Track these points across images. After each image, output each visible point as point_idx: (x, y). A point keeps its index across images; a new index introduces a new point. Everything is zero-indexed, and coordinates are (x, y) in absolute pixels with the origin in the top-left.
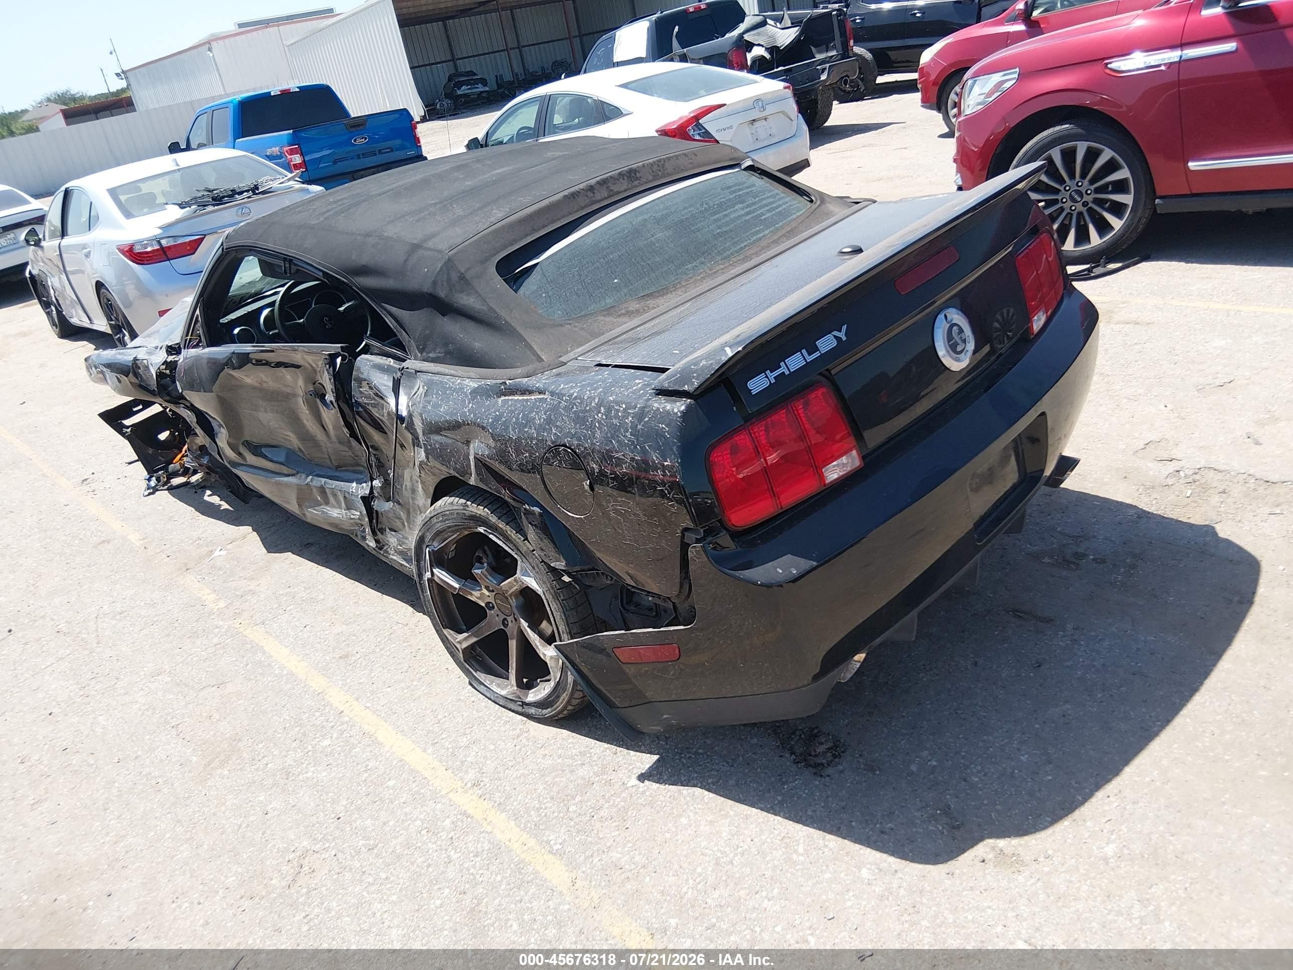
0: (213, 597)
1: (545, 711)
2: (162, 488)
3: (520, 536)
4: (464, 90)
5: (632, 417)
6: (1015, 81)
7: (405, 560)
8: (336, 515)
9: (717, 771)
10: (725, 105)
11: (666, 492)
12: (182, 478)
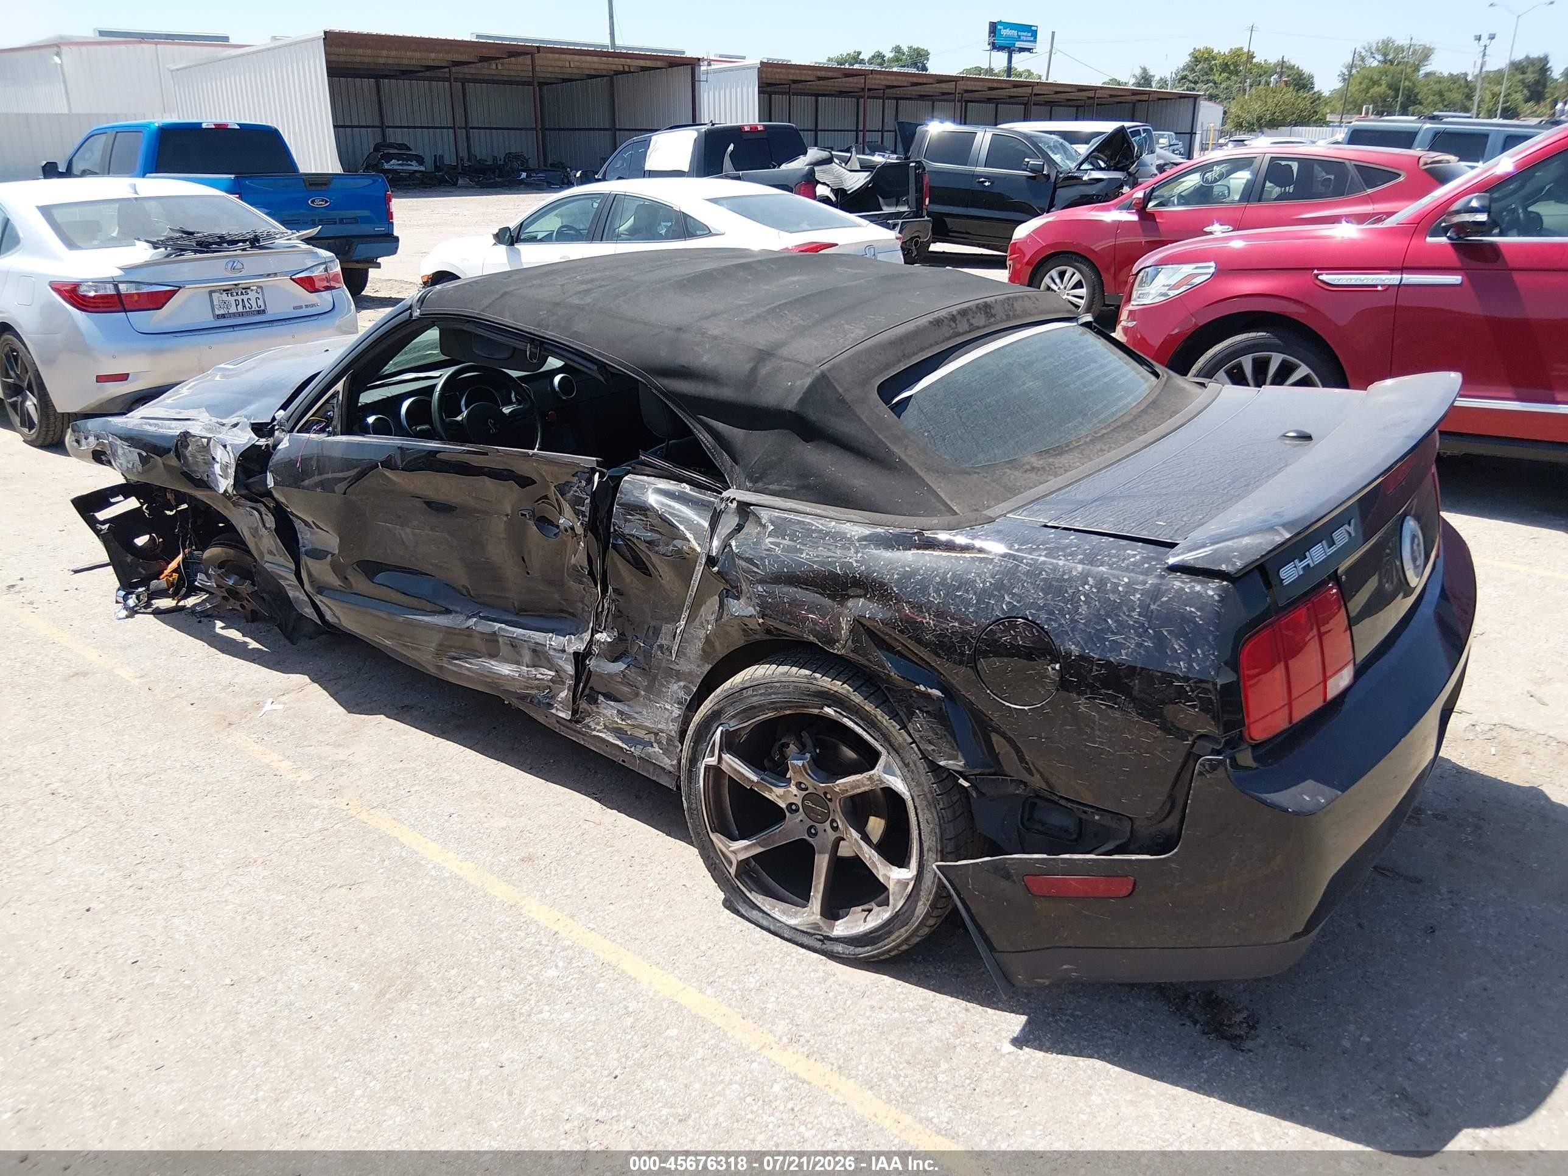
0: (286, 765)
1: (859, 950)
2: (143, 610)
3: (894, 723)
4: (393, 164)
5: (1142, 595)
6: (1209, 276)
7: (620, 739)
8: (507, 672)
9: (1112, 1039)
10: (837, 245)
11: (1188, 689)
12: (170, 600)
